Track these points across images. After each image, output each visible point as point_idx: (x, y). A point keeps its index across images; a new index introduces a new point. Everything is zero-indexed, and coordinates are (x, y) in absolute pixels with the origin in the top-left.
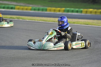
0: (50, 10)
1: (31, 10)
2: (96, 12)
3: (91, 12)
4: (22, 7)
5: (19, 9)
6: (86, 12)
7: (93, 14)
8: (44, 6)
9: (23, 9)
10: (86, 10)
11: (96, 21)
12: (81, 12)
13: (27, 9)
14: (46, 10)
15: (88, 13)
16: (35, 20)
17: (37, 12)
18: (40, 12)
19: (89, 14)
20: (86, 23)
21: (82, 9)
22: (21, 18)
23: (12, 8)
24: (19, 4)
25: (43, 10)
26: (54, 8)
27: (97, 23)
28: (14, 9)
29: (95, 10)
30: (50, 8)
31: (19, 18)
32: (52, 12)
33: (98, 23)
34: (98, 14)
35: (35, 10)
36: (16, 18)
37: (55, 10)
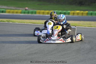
0: (39, 13)
1: (21, 13)
2: (82, 14)
3: (78, 14)
4: (12, 11)
5: (9, 12)
6: (74, 14)
7: (80, 15)
8: (33, 9)
9: (13, 12)
10: (73, 12)
11: (82, 22)
12: (69, 14)
13: (17, 13)
14: (36, 13)
15: (75, 14)
16: (25, 23)
17: (26, 14)
18: (30, 15)
19: (76, 16)
20: (73, 25)
21: (69, 11)
22: (11, 21)
23: (3, 12)
24: (9, 8)
25: (32, 13)
26: (43, 11)
27: (83, 24)
28: (5, 12)
29: (82, 12)
30: (39, 11)
31: (9, 21)
32: (41, 15)
33: (85, 24)
34: (85, 15)
35: (24, 13)
36: (6, 21)
37: (43, 13)
